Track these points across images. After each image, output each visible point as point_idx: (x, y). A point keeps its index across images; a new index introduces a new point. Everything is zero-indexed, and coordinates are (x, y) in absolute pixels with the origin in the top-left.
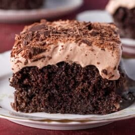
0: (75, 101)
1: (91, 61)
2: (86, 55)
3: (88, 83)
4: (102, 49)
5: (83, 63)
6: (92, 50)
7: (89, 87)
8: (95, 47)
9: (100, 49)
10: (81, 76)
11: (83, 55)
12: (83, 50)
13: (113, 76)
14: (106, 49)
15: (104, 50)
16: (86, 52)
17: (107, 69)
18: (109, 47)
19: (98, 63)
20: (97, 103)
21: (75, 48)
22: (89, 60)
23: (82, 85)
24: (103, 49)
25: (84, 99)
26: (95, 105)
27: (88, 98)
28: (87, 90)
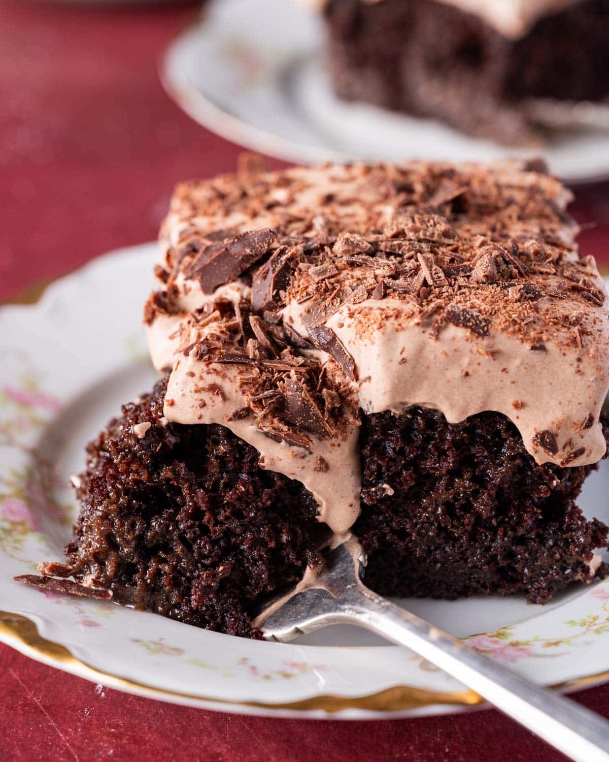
0: (418, 552)
1: (488, 395)
2: (467, 374)
3: (473, 479)
4: (533, 348)
5: (452, 406)
6: (494, 354)
7: (476, 494)
8: (504, 341)
9: (527, 346)
10: (442, 453)
11: (455, 373)
12: (453, 356)
13: (581, 451)
14: (550, 346)
15: (543, 348)
16: (465, 361)
17: (554, 430)
18: (563, 334)
19: (518, 406)
20: (510, 555)
21: (421, 350)
22: (480, 393)
23: (447, 489)
24: (539, 347)
25: (456, 540)
26: (503, 563)
27: (473, 537)
28: (467, 507)
